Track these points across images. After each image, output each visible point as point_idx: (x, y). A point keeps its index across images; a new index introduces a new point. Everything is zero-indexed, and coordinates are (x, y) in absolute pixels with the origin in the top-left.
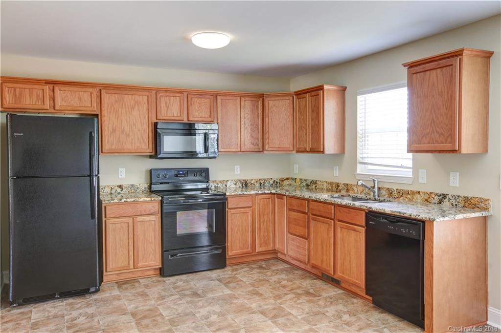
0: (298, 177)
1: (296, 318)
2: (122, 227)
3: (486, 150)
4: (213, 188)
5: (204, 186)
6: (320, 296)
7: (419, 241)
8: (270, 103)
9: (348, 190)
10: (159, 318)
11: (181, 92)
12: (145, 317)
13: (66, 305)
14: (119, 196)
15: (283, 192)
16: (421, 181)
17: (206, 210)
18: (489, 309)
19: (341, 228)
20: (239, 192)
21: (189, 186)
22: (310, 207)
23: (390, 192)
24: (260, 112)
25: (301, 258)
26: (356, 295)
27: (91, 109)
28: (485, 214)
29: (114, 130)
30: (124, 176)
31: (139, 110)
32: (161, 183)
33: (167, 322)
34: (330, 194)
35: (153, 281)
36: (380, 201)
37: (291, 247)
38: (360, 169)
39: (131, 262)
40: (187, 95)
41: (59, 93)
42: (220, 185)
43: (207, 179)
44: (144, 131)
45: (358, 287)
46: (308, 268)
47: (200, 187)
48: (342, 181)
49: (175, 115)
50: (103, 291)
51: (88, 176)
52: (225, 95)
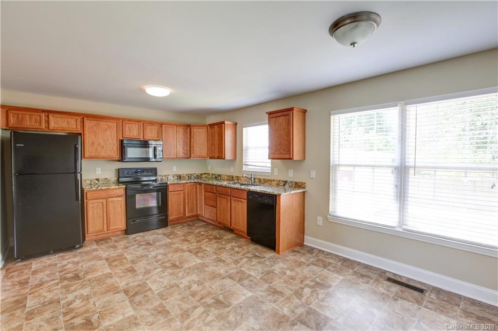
0: (211, 173)
1: (209, 252)
2: (98, 205)
3: (305, 159)
4: (160, 179)
5: (154, 178)
6: (223, 239)
7: (273, 206)
8: (195, 130)
9: (238, 180)
10: (124, 261)
11: (139, 121)
12: (115, 260)
13: (58, 257)
14: (97, 186)
15: (202, 181)
16: (275, 174)
17: (156, 193)
18: (305, 237)
19: (234, 201)
20: (176, 182)
21: (145, 179)
22: (217, 189)
23: (260, 180)
24: (188, 135)
25: (213, 218)
26: (242, 237)
27: (76, 130)
28: (304, 190)
29: (93, 144)
30: (100, 173)
31: (110, 131)
32: (126, 177)
33: (130, 262)
34: (228, 182)
35: (120, 238)
36: (254, 185)
37: (206, 213)
38: (245, 168)
39: (105, 227)
40: (143, 123)
41: (52, 118)
42: (164, 178)
43: (155, 174)
44: (114, 144)
45: (243, 232)
46: (216, 224)
47: (152, 179)
48: (235, 175)
49: (135, 135)
50: (85, 246)
51: (74, 173)
52: (167, 124)
